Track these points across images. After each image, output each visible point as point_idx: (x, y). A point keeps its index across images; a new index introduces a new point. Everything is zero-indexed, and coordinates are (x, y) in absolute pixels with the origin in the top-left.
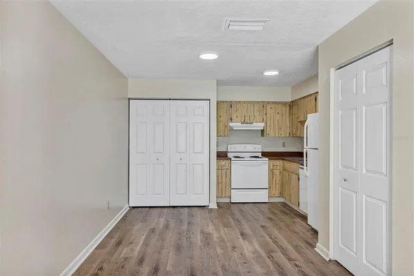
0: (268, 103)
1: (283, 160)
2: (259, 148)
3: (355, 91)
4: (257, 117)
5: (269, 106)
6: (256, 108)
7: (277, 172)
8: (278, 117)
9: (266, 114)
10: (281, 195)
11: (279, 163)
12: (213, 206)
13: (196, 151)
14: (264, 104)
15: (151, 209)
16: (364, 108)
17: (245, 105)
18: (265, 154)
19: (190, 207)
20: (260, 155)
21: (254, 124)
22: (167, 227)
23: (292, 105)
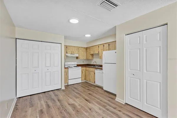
0: (80, 47)
1: (86, 67)
2: (76, 63)
3: (139, 42)
4: (76, 52)
6: (76, 49)
7: (84, 72)
8: (83, 52)
9: (79, 51)
10: (85, 79)
11: (84, 68)
12: (63, 88)
13: (55, 66)
14: (78, 48)
15: (32, 96)
16: (145, 48)
17: (72, 47)
18: (78, 65)
19: (52, 90)
20: (76, 66)
21: (75, 55)
22: (48, 106)
23: (87, 48)
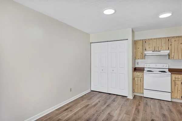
4: (164, 47)
5: (173, 40)
6: (163, 41)
7: (179, 83)
9: (171, 45)
12: (130, 97)
14: (169, 39)
17: (155, 41)
21: (162, 52)
